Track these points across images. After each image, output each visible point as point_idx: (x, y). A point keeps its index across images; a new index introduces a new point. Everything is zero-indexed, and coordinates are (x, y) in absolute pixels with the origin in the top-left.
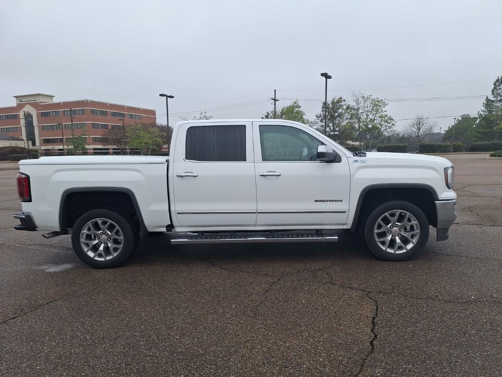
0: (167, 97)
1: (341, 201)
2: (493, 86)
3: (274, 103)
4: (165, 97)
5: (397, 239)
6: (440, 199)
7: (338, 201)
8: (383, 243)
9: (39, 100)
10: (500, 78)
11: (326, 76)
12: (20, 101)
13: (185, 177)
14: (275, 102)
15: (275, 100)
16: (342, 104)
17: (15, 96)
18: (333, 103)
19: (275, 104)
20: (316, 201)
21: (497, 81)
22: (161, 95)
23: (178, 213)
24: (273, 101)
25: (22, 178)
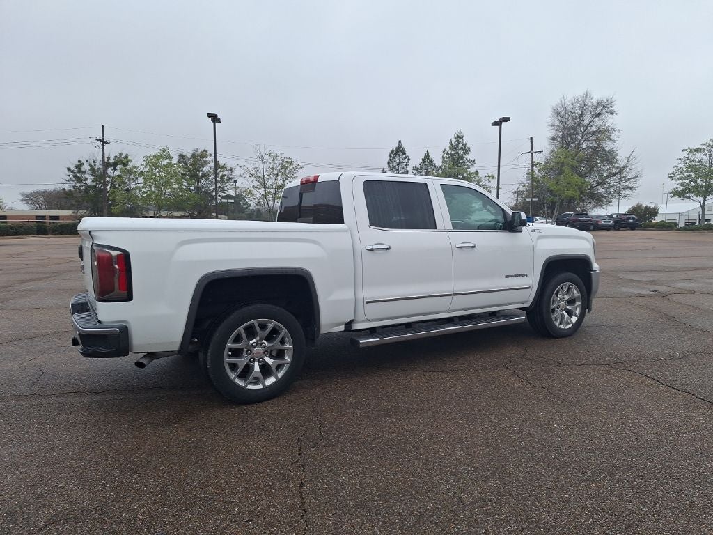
1: (527, 275)
2: (389, 158)
3: (101, 147)
7: (524, 275)
10: (395, 149)
11: (214, 118)
13: (376, 251)
14: (103, 146)
15: (103, 142)
16: (207, 159)
18: (193, 155)
19: (103, 149)
20: (506, 277)
21: (392, 152)
23: (367, 302)
24: (100, 144)
25: (111, 257)
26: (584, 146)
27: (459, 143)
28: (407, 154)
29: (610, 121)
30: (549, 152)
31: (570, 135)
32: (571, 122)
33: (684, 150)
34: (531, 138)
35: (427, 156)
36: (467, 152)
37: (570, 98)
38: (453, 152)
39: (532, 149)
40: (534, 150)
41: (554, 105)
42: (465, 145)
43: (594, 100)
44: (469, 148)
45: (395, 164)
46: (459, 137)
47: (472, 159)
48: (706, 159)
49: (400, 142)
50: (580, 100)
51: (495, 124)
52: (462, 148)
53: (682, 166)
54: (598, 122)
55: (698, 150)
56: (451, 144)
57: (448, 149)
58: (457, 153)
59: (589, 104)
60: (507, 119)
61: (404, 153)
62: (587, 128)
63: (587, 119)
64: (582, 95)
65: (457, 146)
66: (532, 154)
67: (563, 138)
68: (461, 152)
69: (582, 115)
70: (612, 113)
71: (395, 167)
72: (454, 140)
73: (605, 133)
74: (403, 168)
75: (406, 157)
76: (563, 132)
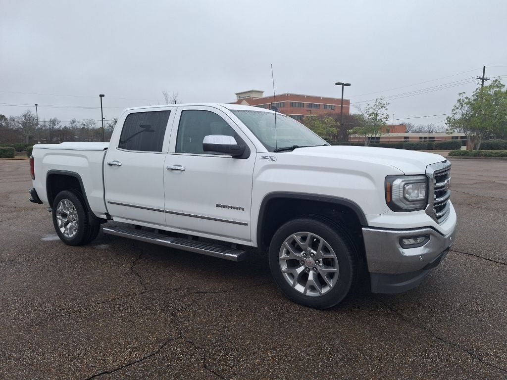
0: (344, 85)
1: (243, 210)
4: (342, 85)
5: (311, 274)
6: (369, 225)
7: (240, 209)
8: (292, 275)
9: (253, 95)
12: (240, 97)
17: (236, 93)
20: (218, 206)
22: (337, 84)
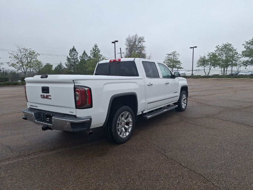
10: (72, 49)
20: (174, 93)
23: (148, 103)
25: (85, 90)
26: (137, 52)
27: (96, 48)
28: (77, 51)
29: (144, 44)
30: (126, 53)
31: (132, 48)
32: (132, 44)
33: (167, 54)
34: (120, 48)
35: (85, 52)
36: (99, 52)
37: (131, 36)
38: (94, 52)
39: (121, 52)
40: (122, 53)
41: (126, 38)
42: (98, 49)
43: (138, 37)
44: (100, 50)
45: (72, 55)
46: (96, 46)
47: (101, 54)
48: (172, 57)
49: (74, 47)
50: (134, 36)
51: (113, 43)
52: (97, 50)
53: (166, 59)
54: (140, 44)
55: (170, 54)
56: (93, 48)
57: (92, 50)
58: (96, 52)
59: (137, 38)
60: (117, 41)
61: (76, 51)
62: (137, 46)
63: (137, 43)
64: (135, 35)
65: (96, 49)
66: (121, 54)
67: (130, 49)
68: (97, 52)
69: (135, 42)
70: (144, 42)
71: (72, 56)
72: (94, 47)
73: (142, 48)
74: (76, 56)
75: (76, 52)
76: (130, 47)
